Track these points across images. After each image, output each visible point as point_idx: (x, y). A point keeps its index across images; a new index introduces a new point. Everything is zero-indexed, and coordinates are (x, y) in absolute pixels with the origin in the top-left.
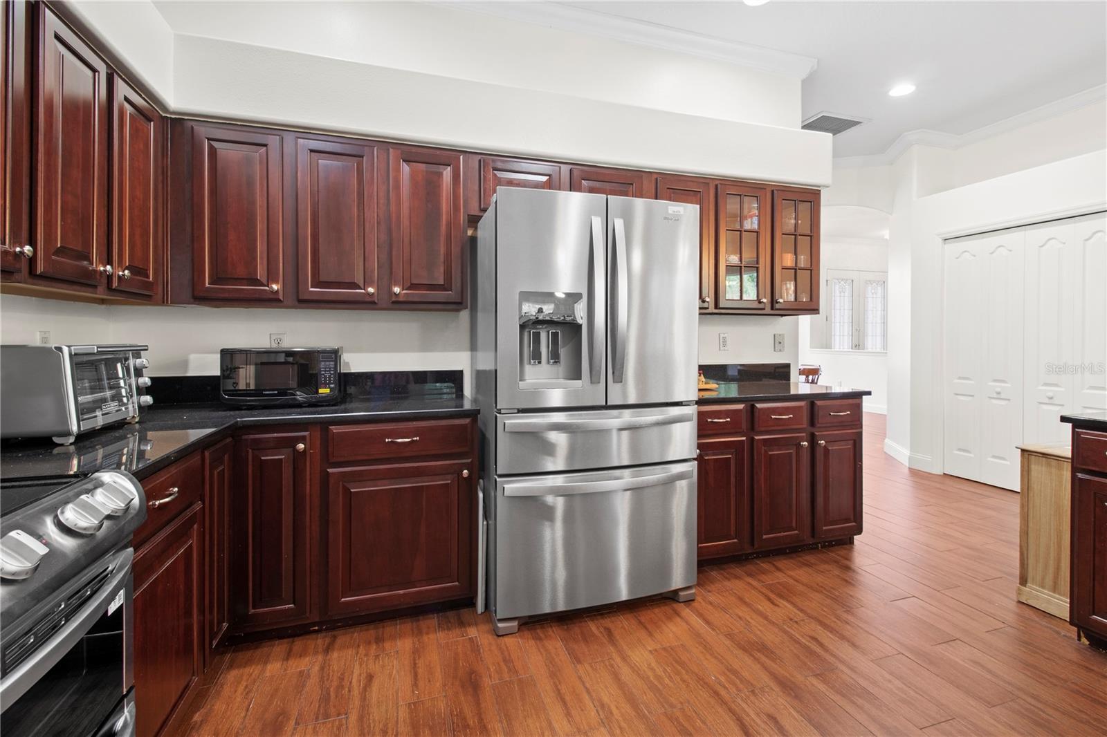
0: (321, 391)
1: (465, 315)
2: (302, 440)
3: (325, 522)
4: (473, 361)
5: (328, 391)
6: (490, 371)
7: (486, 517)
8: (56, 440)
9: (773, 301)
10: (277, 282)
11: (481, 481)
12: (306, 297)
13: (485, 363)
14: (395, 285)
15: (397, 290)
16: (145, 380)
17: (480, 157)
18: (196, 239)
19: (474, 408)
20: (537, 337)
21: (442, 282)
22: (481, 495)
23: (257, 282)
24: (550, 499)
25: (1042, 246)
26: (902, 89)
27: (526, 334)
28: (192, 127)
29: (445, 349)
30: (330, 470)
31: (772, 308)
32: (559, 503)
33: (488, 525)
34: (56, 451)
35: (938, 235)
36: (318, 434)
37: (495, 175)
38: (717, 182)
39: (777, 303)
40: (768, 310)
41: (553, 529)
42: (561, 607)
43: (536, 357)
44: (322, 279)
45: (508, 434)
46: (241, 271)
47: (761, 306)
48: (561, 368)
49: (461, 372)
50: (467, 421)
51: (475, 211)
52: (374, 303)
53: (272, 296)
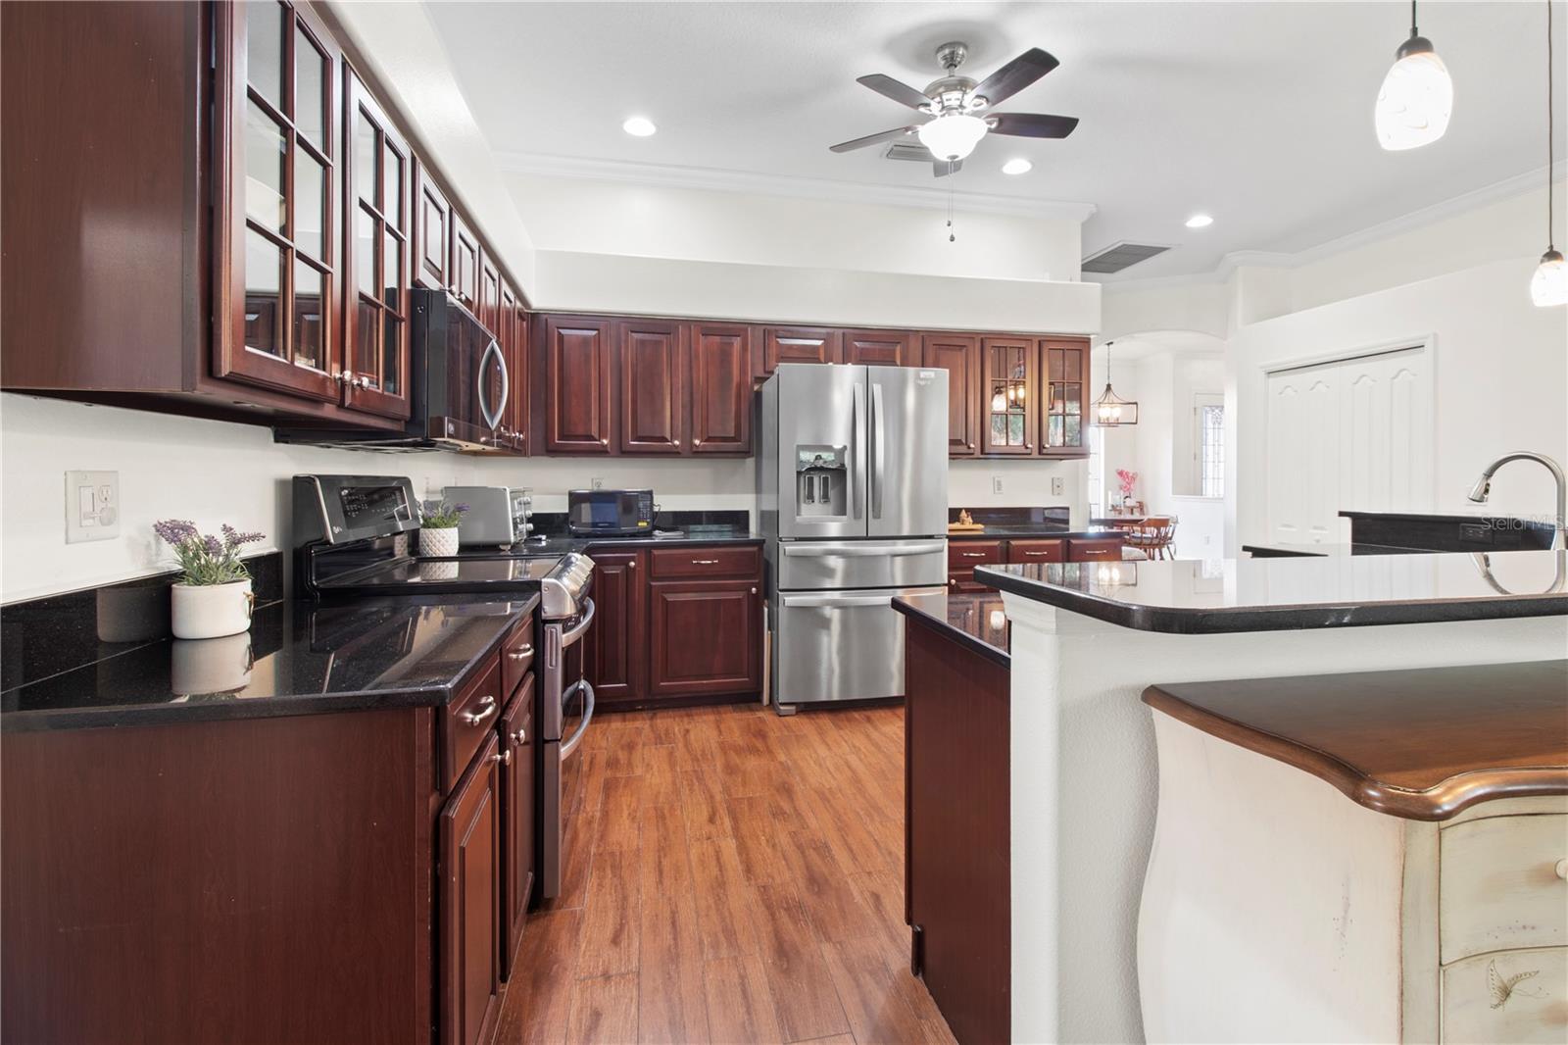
0: (640, 524)
1: (750, 462)
2: (633, 559)
3: (649, 623)
4: (758, 502)
5: (645, 524)
6: (773, 512)
7: (770, 628)
8: (502, 547)
9: (1041, 447)
10: (606, 438)
11: (766, 601)
12: (628, 449)
13: (769, 505)
14: (696, 438)
15: (697, 442)
16: (529, 513)
17: (764, 327)
18: (548, 406)
19: (759, 538)
20: (811, 480)
21: (733, 435)
22: (766, 610)
23: (590, 438)
24: (828, 611)
25: (1394, 378)
26: (1199, 221)
27: (802, 479)
28: (546, 320)
29: (733, 491)
30: (653, 584)
31: (1040, 453)
32: (835, 615)
33: (772, 634)
34: (502, 553)
35: (1261, 368)
36: (643, 556)
37: (777, 342)
38: (983, 336)
39: (1044, 448)
40: (1035, 454)
41: (829, 635)
42: (836, 697)
43: (810, 497)
44: (639, 434)
45: (788, 559)
46: (581, 431)
47: (1028, 451)
48: (830, 507)
49: (747, 512)
50: (755, 549)
51: (760, 373)
52: (678, 453)
53: (601, 449)
